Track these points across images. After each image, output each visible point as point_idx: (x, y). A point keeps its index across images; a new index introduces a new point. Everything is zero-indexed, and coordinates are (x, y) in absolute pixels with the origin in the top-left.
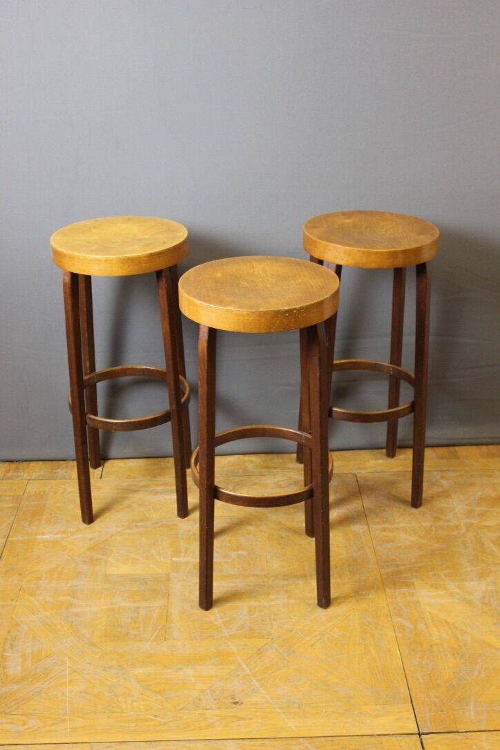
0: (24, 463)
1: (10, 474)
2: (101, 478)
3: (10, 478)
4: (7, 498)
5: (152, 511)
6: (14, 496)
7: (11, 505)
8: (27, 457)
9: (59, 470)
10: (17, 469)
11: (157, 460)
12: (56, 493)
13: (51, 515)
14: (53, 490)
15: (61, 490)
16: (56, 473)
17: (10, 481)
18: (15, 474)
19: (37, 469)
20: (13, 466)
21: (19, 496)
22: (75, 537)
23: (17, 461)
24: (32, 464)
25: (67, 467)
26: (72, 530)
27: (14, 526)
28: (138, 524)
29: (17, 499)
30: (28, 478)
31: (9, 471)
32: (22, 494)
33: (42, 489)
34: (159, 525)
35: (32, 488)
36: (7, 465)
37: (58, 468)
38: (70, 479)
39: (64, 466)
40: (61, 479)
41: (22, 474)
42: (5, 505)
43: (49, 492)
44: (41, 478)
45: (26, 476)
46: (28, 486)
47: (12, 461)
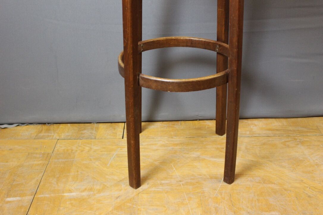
0: (55, 125)
1: (42, 134)
2: (123, 138)
3: (41, 138)
4: (38, 156)
5: (175, 169)
6: (44, 154)
7: (40, 162)
8: (58, 120)
9: (85, 131)
10: (48, 130)
11: (171, 123)
12: (82, 151)
13: (78, 172)
14: (80, 148)
15: (87, 148)
16: (82, 134)
17: (42, 140)
18: (47, 134)
19: (67, 130)
20: (45, 127)
21: (48, 154)
22: (102, 194)
23: (48, 124)
24: (62, 126)
25: (92, 129)
26: (98, 187)
27: (42, 183)
28: (163, 182)
29: (47, 157)
30: (58, 138)
31: (41, 132)
32: (51, 152)
33: (69, 148)
34: (183, 182)
35: (61, 147)
36: (39, 126)
37: (85, 129)
38: (95, 138)
39: (90, 127)
40: (86, 139)
41: (52, 134)
42: (35, 162)
43: (76, 151)
44: (69, 137)
45: (56, 136)
46: (58, 145)
47: (45, 124)
